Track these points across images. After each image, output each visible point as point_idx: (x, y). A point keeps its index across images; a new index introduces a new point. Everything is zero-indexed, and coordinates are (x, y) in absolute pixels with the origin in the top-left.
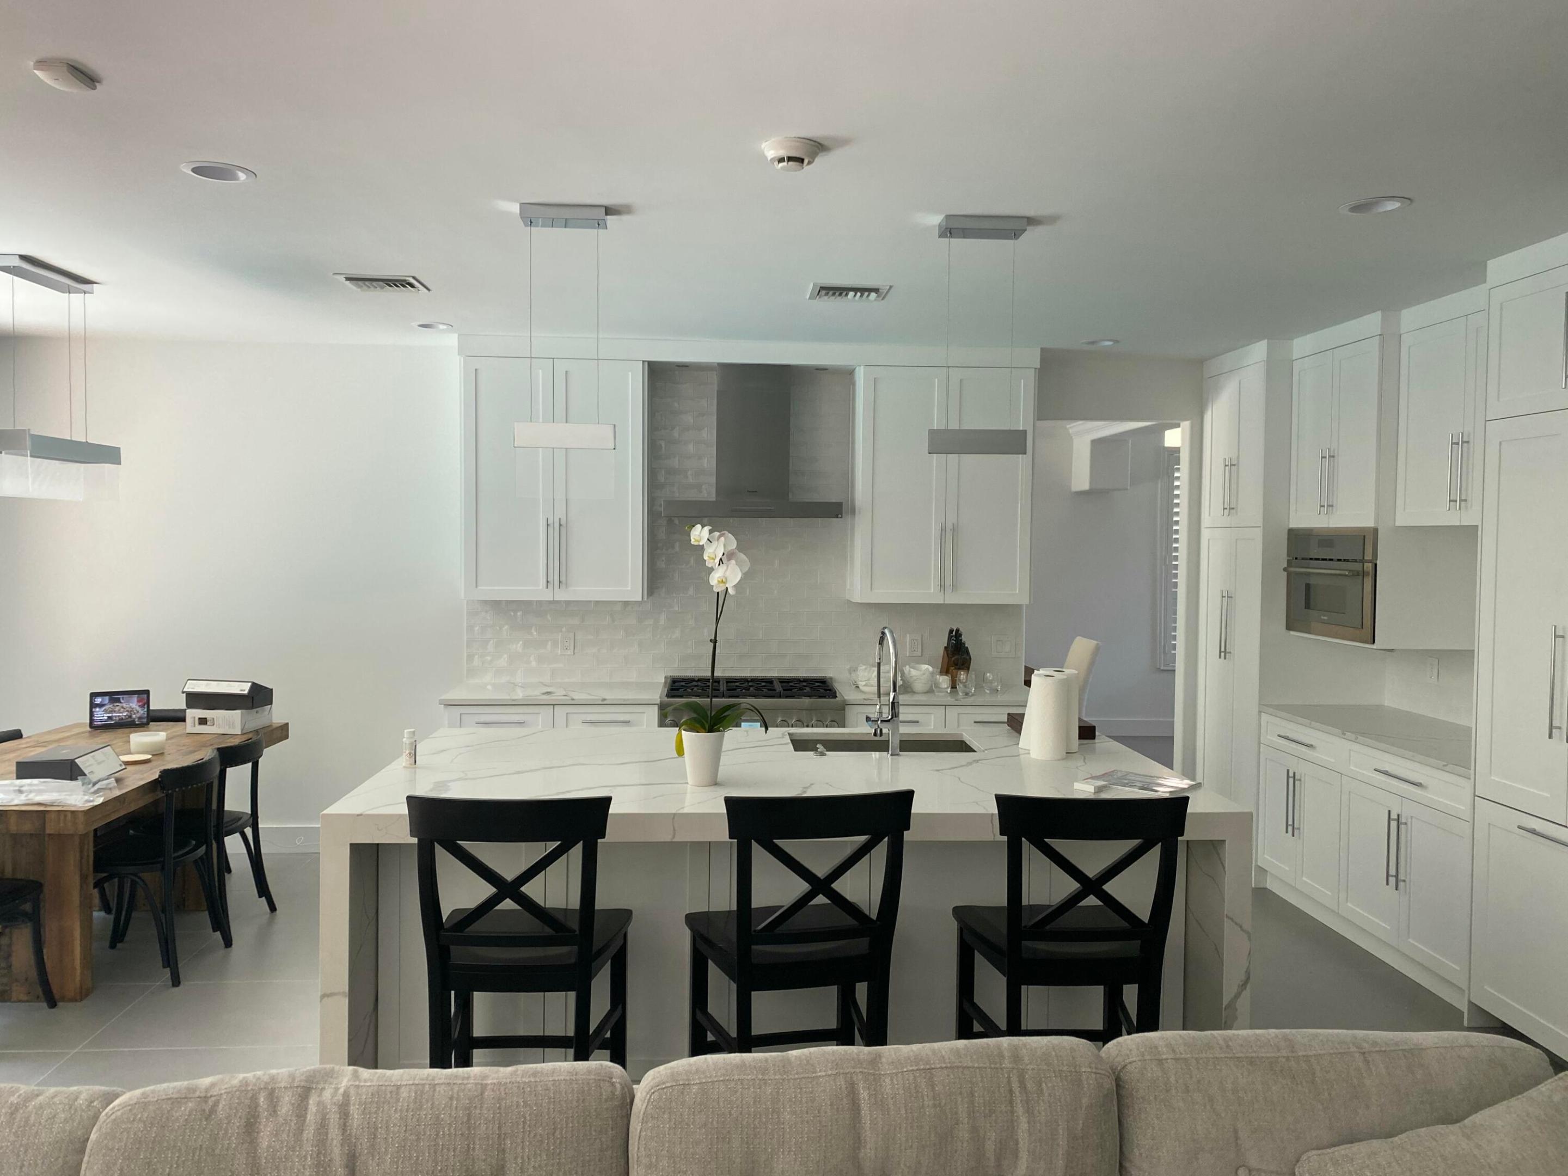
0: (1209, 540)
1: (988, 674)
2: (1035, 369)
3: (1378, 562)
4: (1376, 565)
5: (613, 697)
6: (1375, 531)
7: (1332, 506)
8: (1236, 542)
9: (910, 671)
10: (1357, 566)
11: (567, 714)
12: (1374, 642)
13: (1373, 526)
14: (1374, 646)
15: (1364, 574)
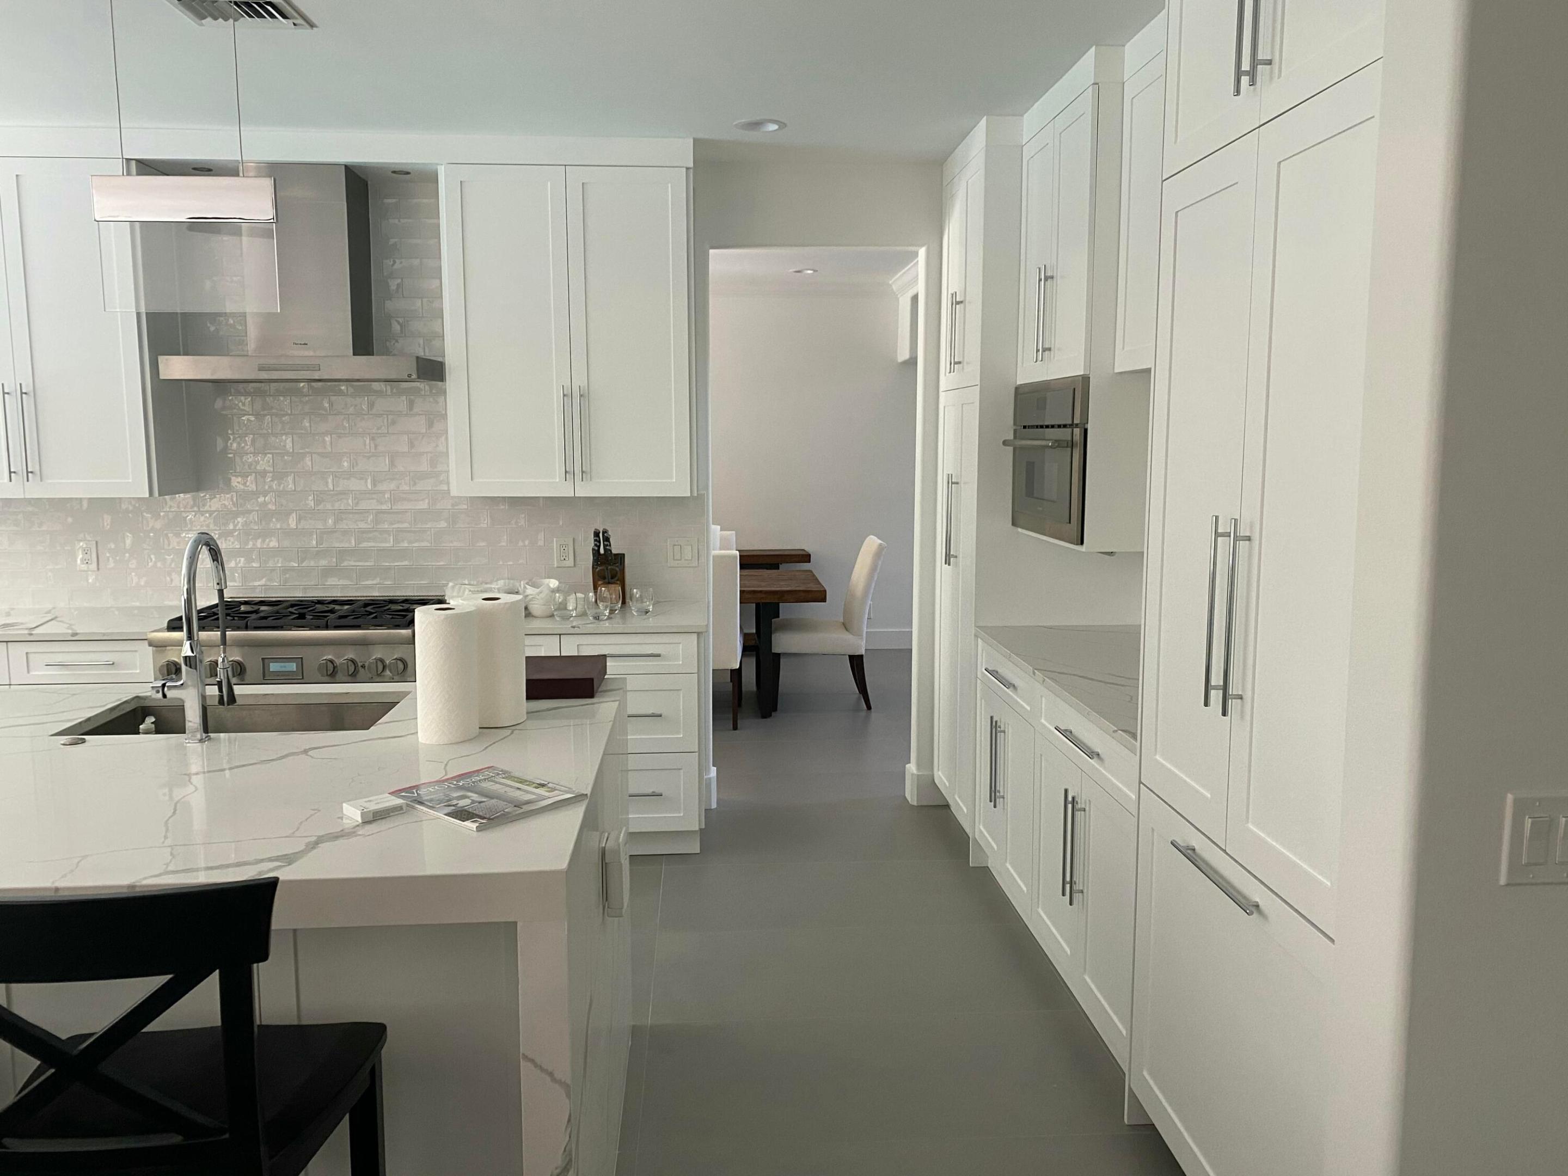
0: (944, 407)
1: (635, 590)
2: (688, 169)
3: (1089, 427)
4: (1086, 431)
5: (87, 631)
6: (1085, 379)
7: (1050, 349)
8: (962, 407)
9: (525, 587)
10: (1064, 434)
11: (27, 653)
12: (1082, 543)
13: (1082, 373)
14: (1083, 549)
15: (1072, 445)
